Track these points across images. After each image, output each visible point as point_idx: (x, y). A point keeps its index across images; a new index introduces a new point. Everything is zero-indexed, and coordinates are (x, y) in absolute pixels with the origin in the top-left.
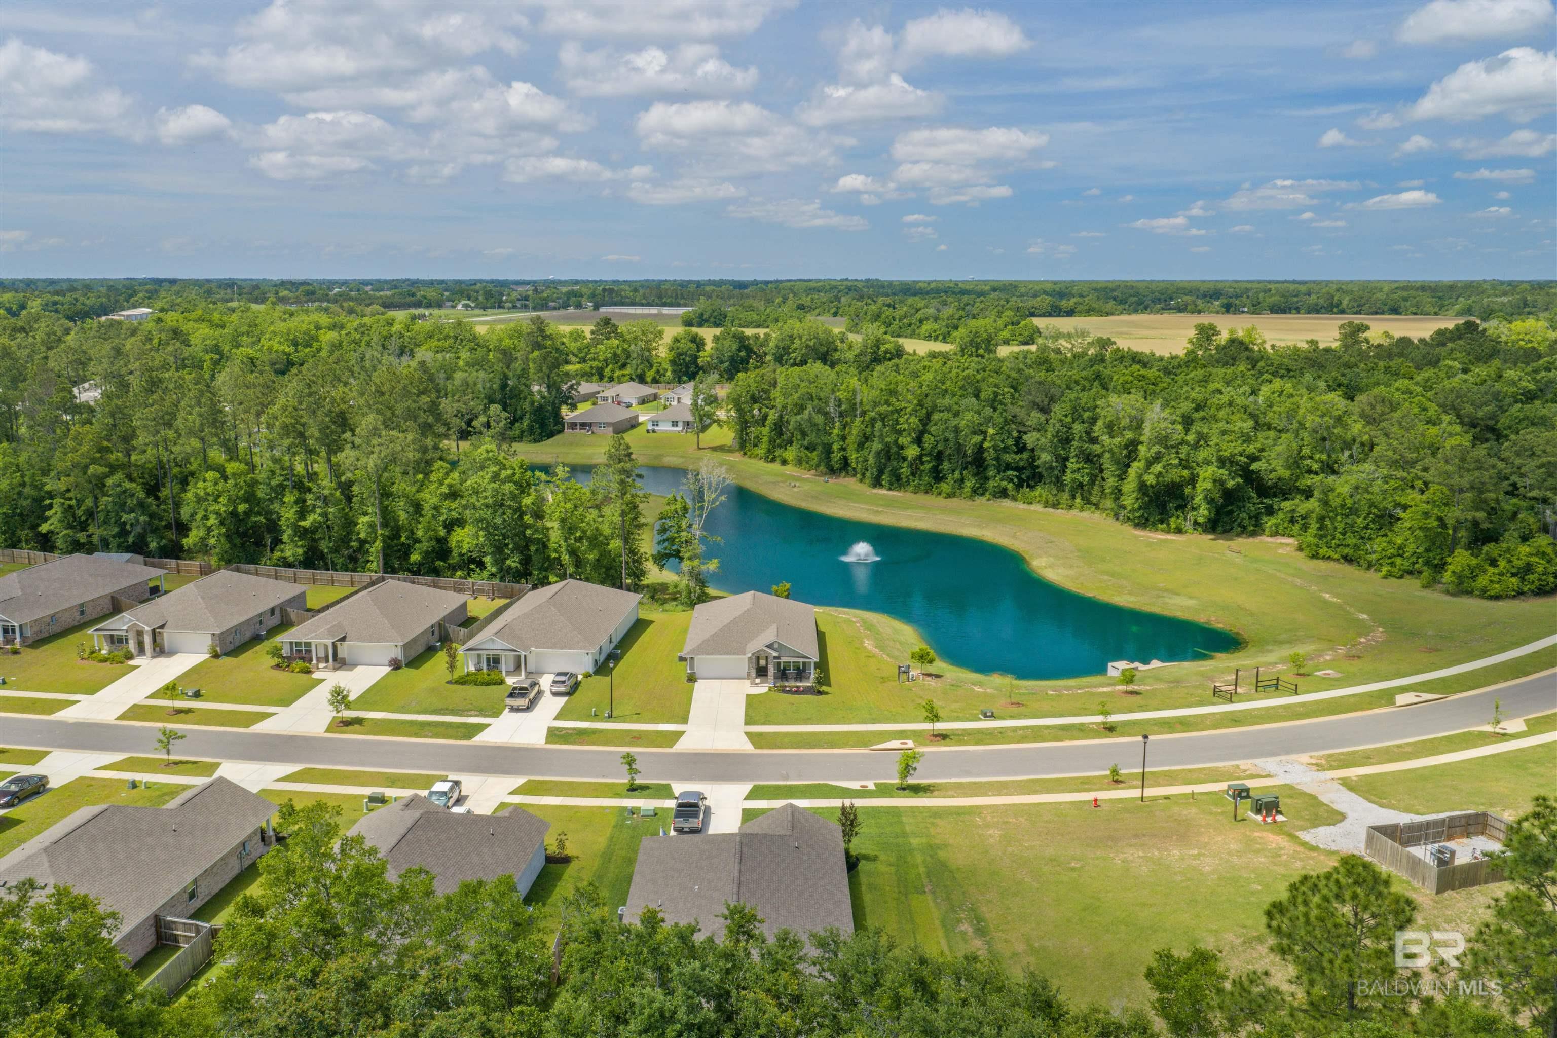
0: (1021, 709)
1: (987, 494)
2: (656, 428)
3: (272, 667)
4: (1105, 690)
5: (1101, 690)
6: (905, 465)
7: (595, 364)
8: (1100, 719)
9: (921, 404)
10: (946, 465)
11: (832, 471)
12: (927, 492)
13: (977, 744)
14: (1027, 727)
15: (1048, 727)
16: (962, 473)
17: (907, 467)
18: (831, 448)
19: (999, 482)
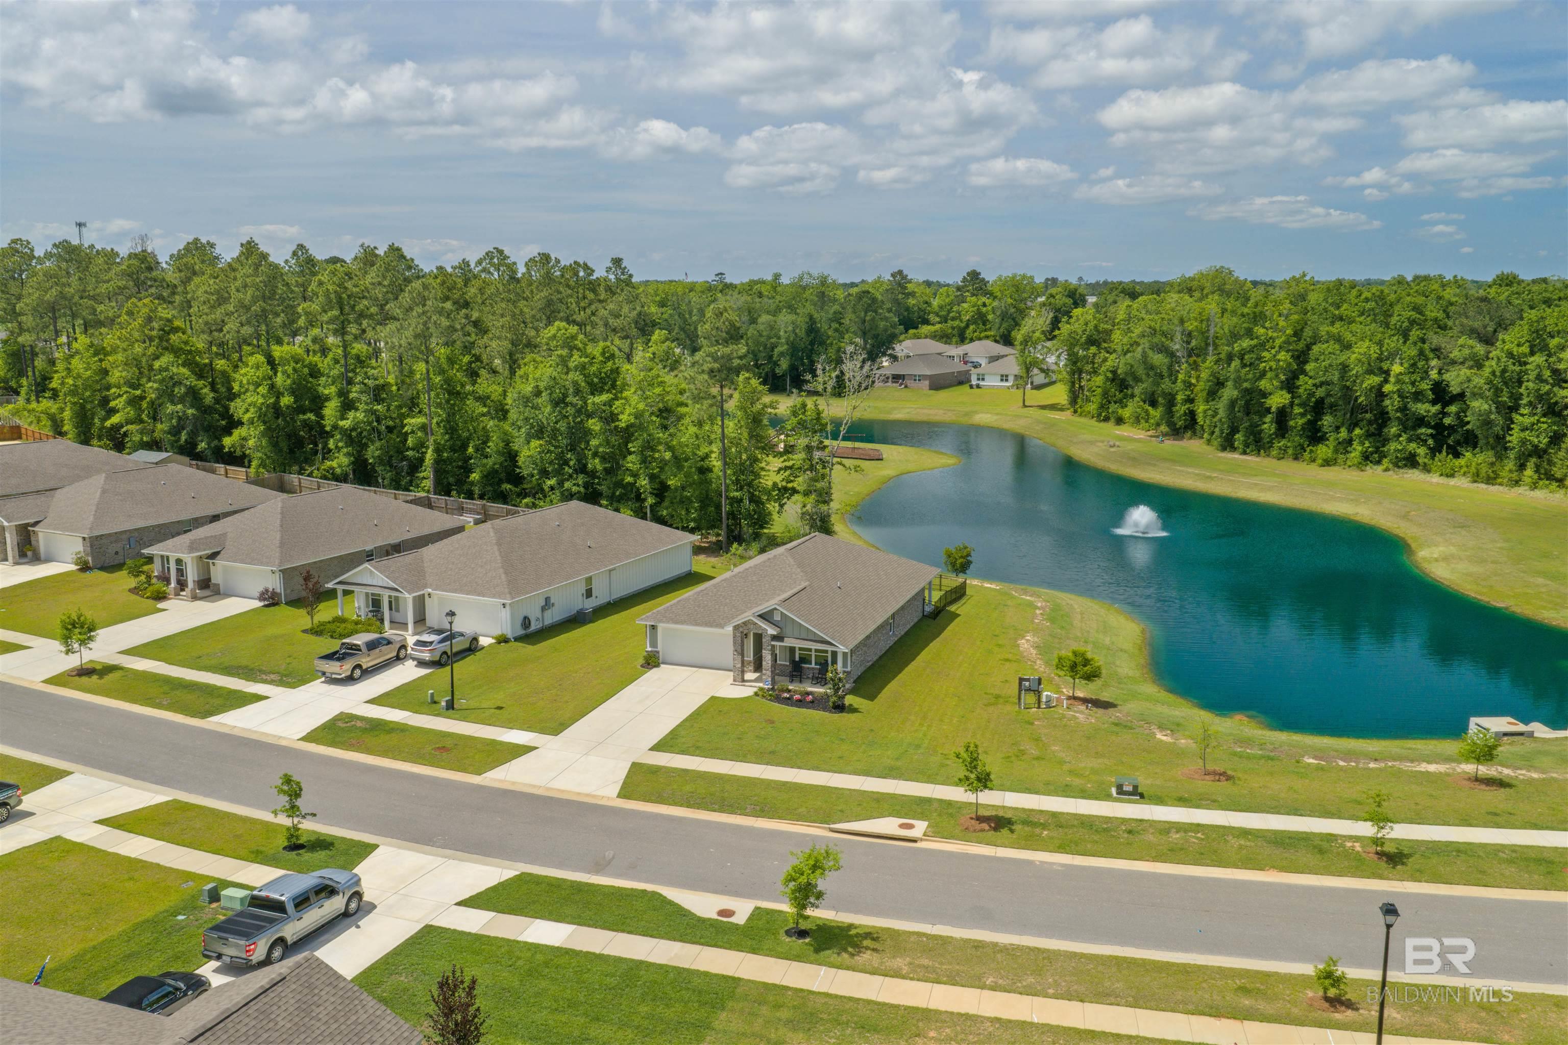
0: (1224, 786)
1: (1385, 461)
2: (981, 383)
3: (130, 590)
4: (1432, 768)
5: (1424, 767)
6: (1268, 418)
7: (956, 323)
8: (1366, 829)
9: (1297, 334)
10: (1327, 421)
11: (1176, 432)
12: (1296, 458)
13: (1061, 848)
14: (1198, 827)
15: (1245, 833)
16: (1350, 431)
17: (1271, 422)
18: (1175, 399)
19: (1404, 443)
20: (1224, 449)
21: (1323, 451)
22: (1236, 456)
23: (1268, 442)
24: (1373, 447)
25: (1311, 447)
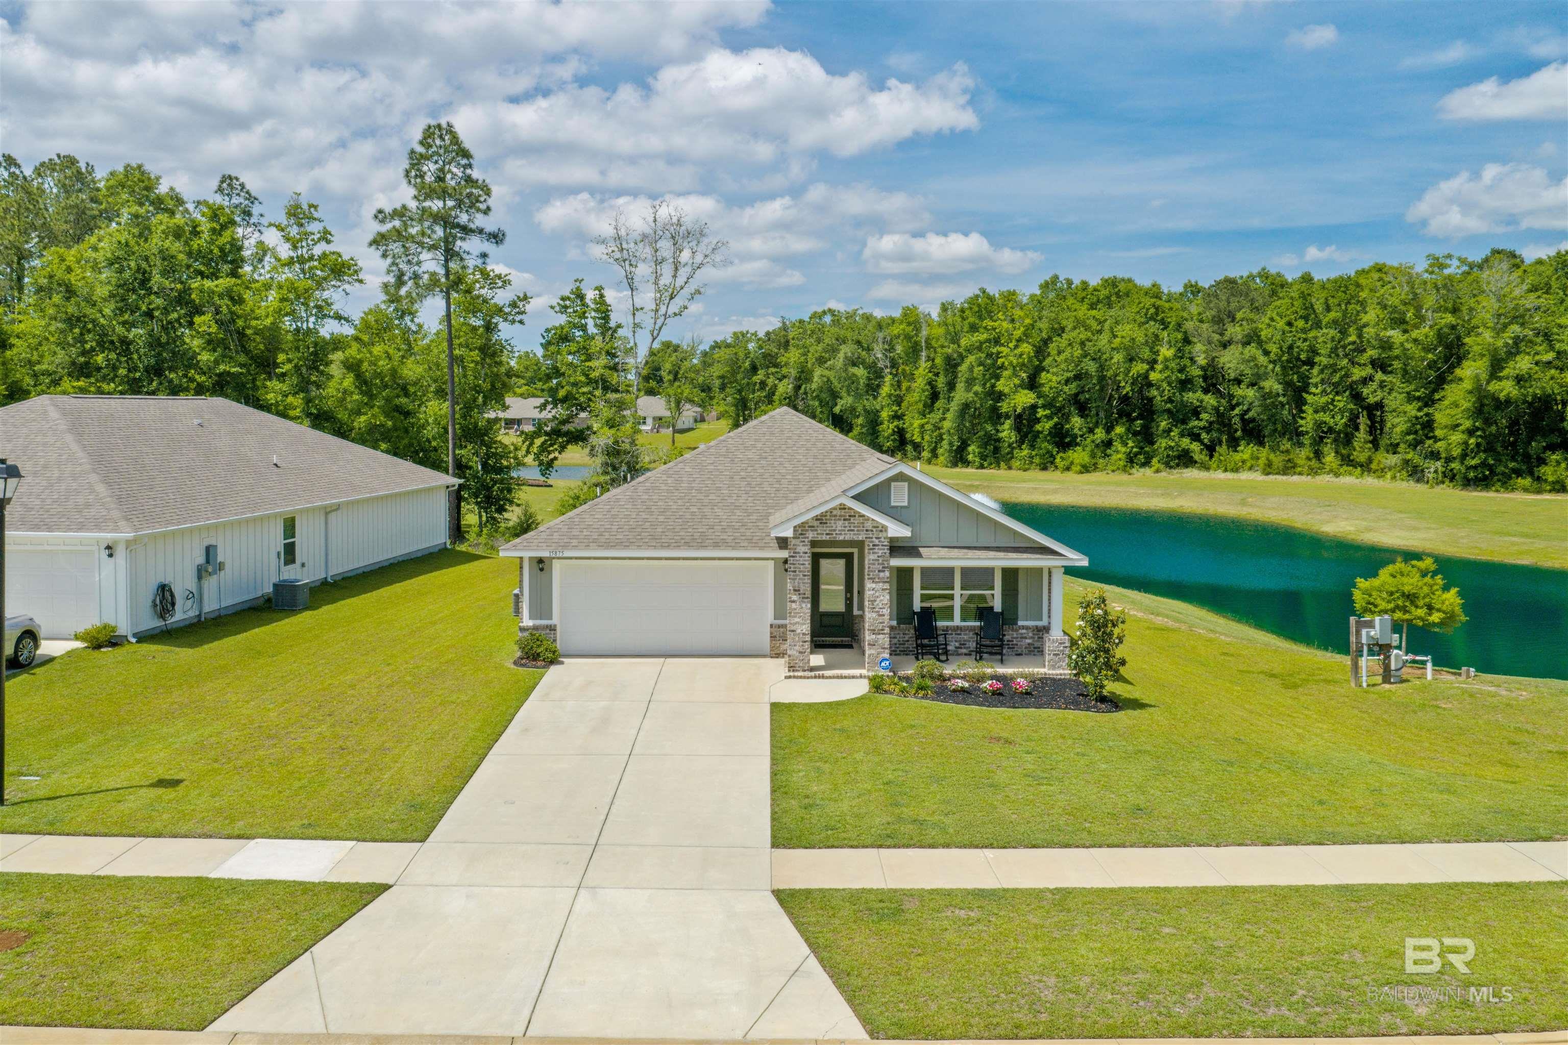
1: (1155, 461)
6: (1008, 424)
10: (1077, 422)
16: (1109, 429)
17: (1010, 429)
18: (879, 417)
19: (1177, 439)
20: (955, 465)
21: (1079, 455)
22: (970, 470)
23: (1008, 454)
24: (1136, 447)
25: (1061, 454)
